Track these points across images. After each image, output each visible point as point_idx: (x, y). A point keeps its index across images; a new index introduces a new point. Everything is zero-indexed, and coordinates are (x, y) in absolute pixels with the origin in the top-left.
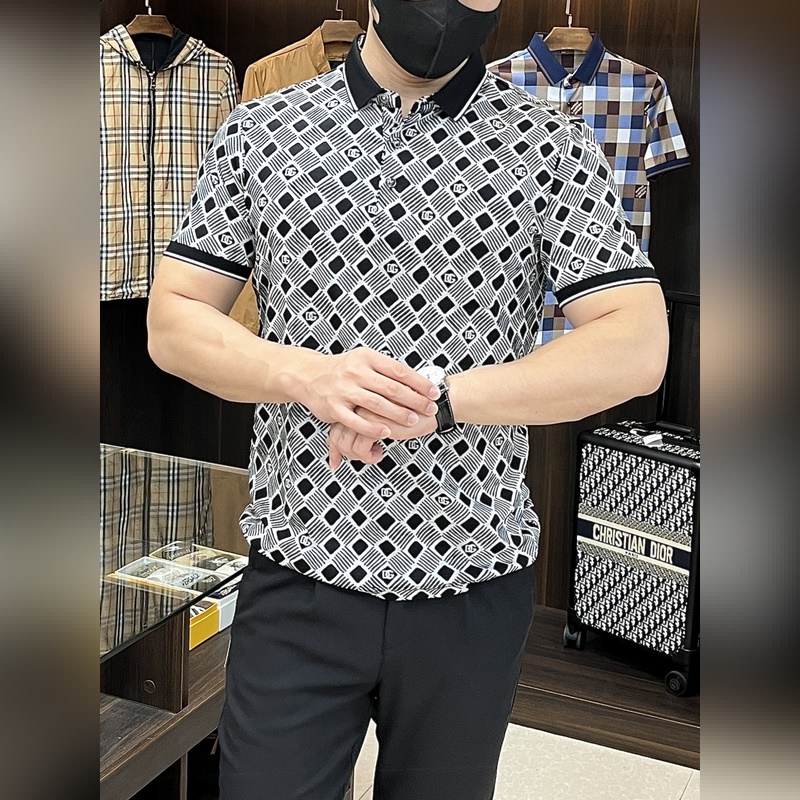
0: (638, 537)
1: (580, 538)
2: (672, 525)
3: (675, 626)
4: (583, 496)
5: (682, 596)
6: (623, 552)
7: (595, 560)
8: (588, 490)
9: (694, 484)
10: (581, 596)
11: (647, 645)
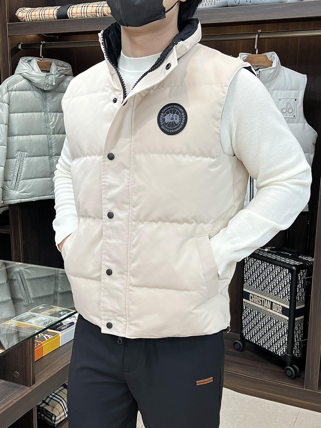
0: (267, 300)
1: (244, 300)
2: (281, 295)
3: (283, 343)
4: (245, 281)
5: (285, 329)
6: (261, 307)
7: (250, 310)
8: (247, 278)
9: (290, 276)
10: (245, 327)
11: (272, 351)
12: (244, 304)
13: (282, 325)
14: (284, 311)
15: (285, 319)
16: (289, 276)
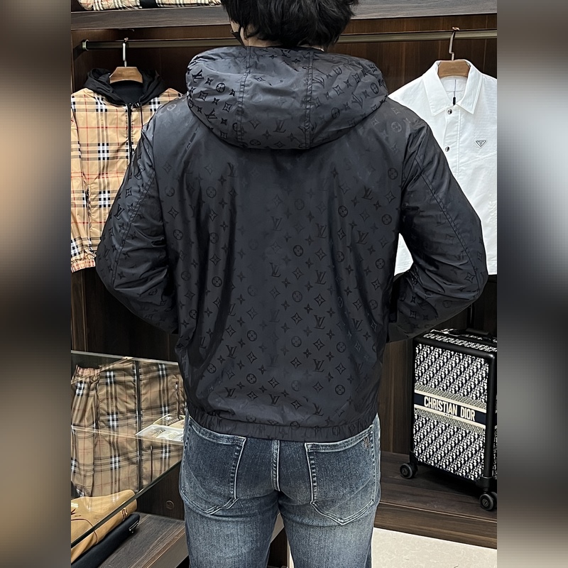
0: (452, 404)
1: (416, 406)
2: (474, 395)
3: (477, 462)
4: (417, 378)
5: (481, 442)
6: (443, 414)
7: (426, 420)
8: (420, 374)
11: (460, 474)
12: (415, 411)
13: (476, 437)
14: (479, 417)
15: (479, 428)
16: (486, 368)
